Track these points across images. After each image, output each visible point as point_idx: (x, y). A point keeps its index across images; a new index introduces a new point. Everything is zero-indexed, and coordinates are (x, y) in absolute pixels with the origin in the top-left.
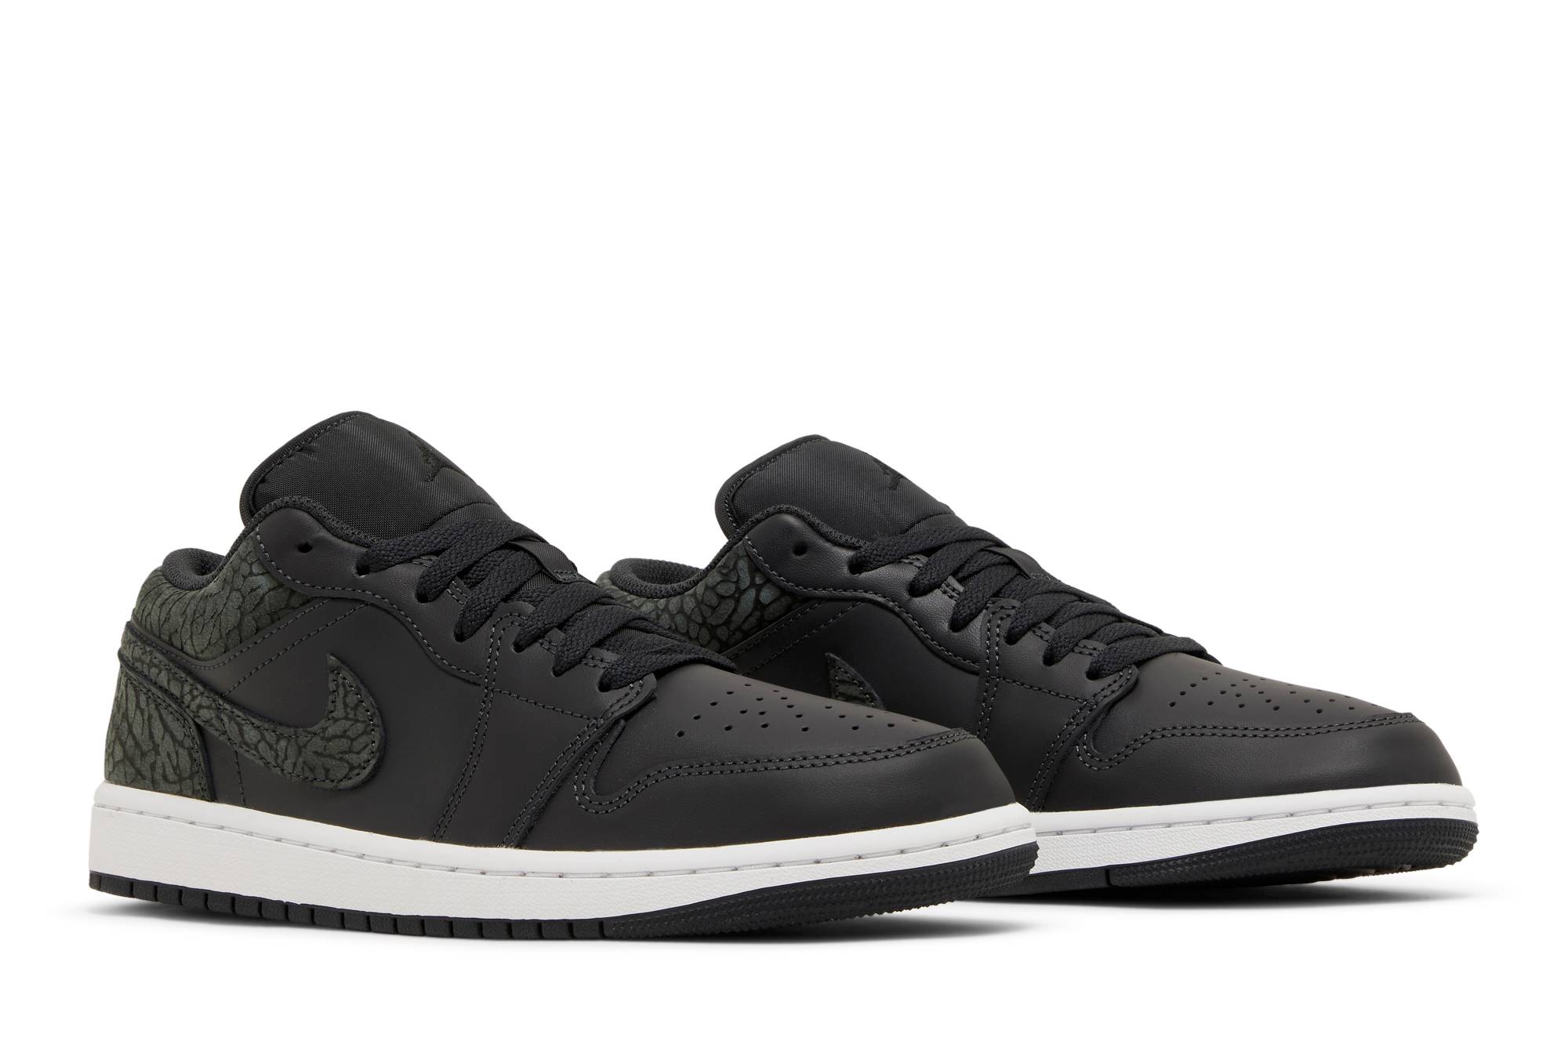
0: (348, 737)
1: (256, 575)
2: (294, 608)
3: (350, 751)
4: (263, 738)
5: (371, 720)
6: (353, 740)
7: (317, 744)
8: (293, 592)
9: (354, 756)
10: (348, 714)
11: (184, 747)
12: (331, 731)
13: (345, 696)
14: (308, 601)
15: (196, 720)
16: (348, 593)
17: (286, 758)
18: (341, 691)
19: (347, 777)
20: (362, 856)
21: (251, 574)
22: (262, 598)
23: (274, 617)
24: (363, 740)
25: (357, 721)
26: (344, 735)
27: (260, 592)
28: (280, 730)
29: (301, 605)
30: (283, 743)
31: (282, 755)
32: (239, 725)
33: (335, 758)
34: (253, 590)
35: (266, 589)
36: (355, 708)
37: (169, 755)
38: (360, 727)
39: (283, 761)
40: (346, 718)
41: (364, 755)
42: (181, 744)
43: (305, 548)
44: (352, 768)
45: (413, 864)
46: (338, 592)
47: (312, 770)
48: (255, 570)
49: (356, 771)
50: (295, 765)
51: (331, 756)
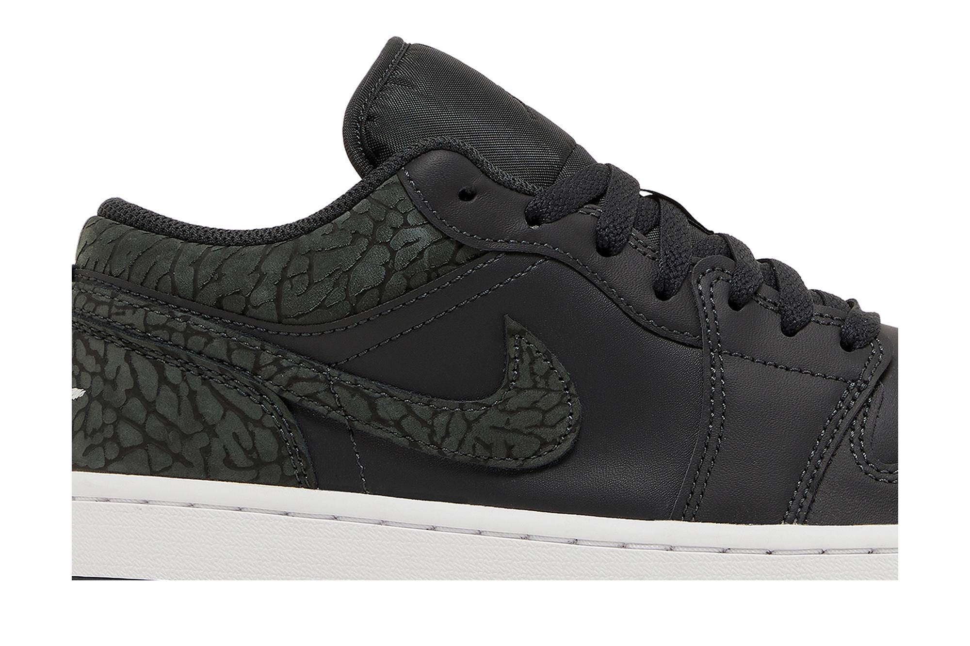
0: (539, 409)
1: (413, 227)
2: (458, 264)
3: (542, 424)
4: (410, 411)
5: (566, 390)
6: (545, 412)
7: (496, 417)
8: (460, 246)
9: (549, 430)
10: (536, 382)
11: (264, 427)
12: (512, 404)
13: (532, 362)
14: (476, 257)
15: (284, 395)
16: (524, 246)
17: (447, 434)
18: (526, 357)
19: (537, 454)
20: (575, 542)
21: (406, 225)
22: (421, 254)
23: (432, 274)
24: (561, 411)
25: (549, 391)
26: (533, 406)
27: (420, 246)
28: (436, 403)
29: (469, 260)
30: (442, 419)
31: (440, 431)
32: (367, 397)
33: (521, 433)
34: (408, 244)
35: (426, 243)
36: (546, 376)
37: (235, 436)
38: (554, 398)
39: (443, 439)
40: (535, 387)
41: (561, 429)
42: (259, 423)
43: (466, 196)
44: (544, 443)
45: (663, 547)
46: (512, 246)
47: (488, 447)
48: (410, 220)
49: (550, 448)
50: (461, 442)
51: (515, 431)
